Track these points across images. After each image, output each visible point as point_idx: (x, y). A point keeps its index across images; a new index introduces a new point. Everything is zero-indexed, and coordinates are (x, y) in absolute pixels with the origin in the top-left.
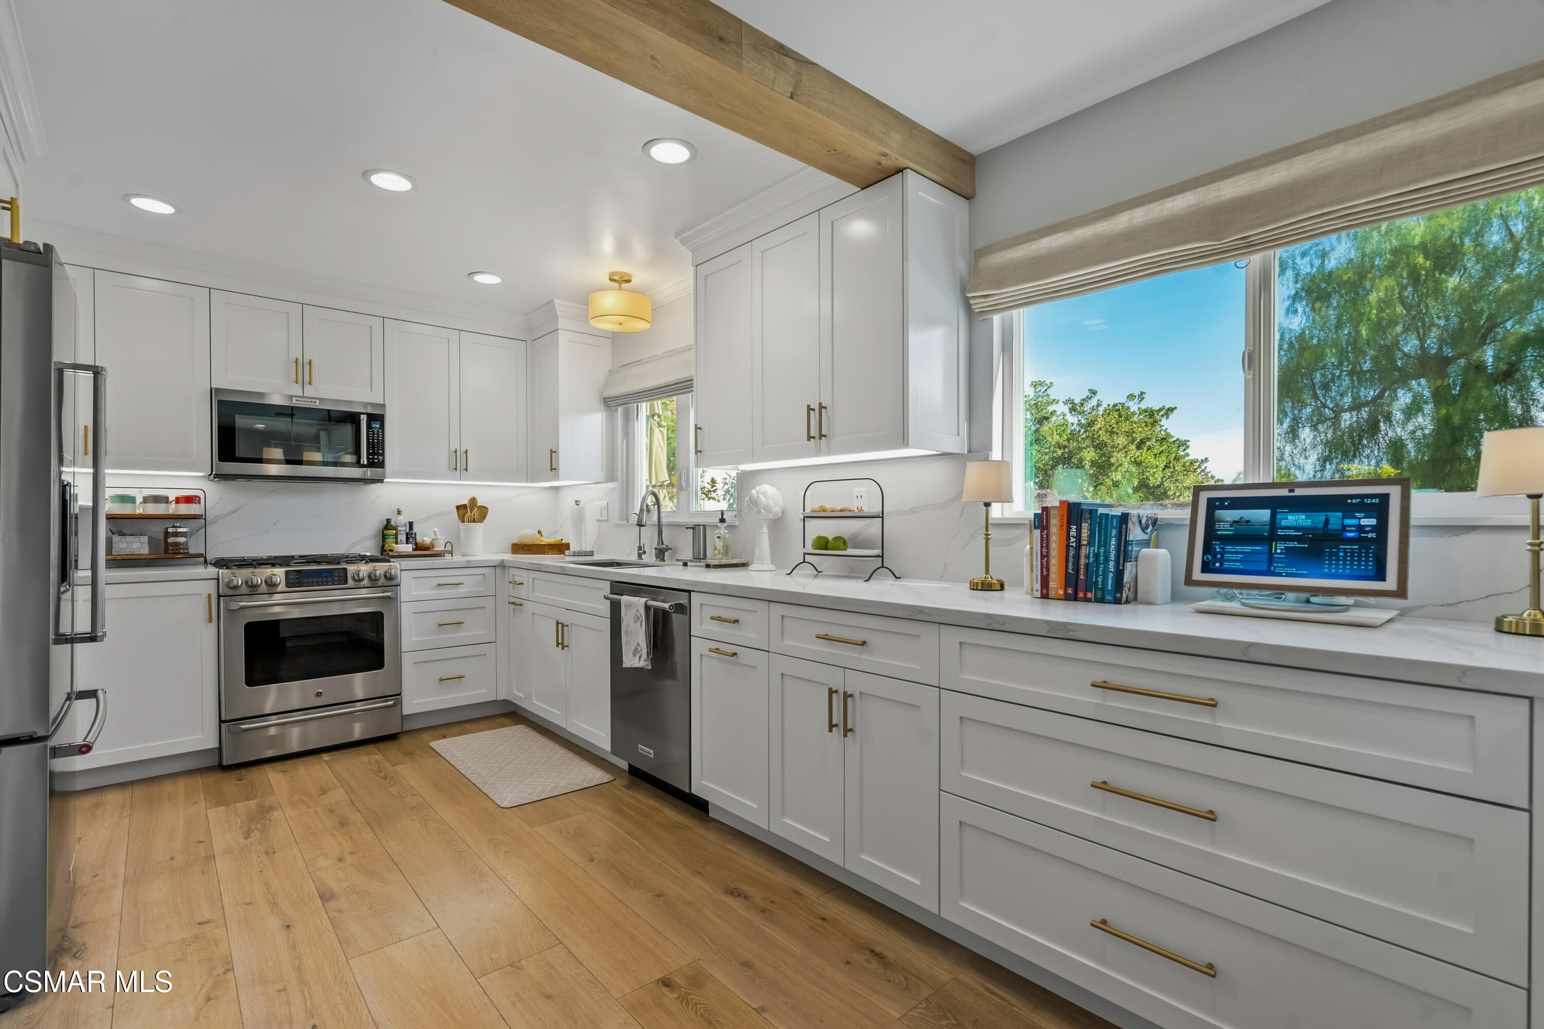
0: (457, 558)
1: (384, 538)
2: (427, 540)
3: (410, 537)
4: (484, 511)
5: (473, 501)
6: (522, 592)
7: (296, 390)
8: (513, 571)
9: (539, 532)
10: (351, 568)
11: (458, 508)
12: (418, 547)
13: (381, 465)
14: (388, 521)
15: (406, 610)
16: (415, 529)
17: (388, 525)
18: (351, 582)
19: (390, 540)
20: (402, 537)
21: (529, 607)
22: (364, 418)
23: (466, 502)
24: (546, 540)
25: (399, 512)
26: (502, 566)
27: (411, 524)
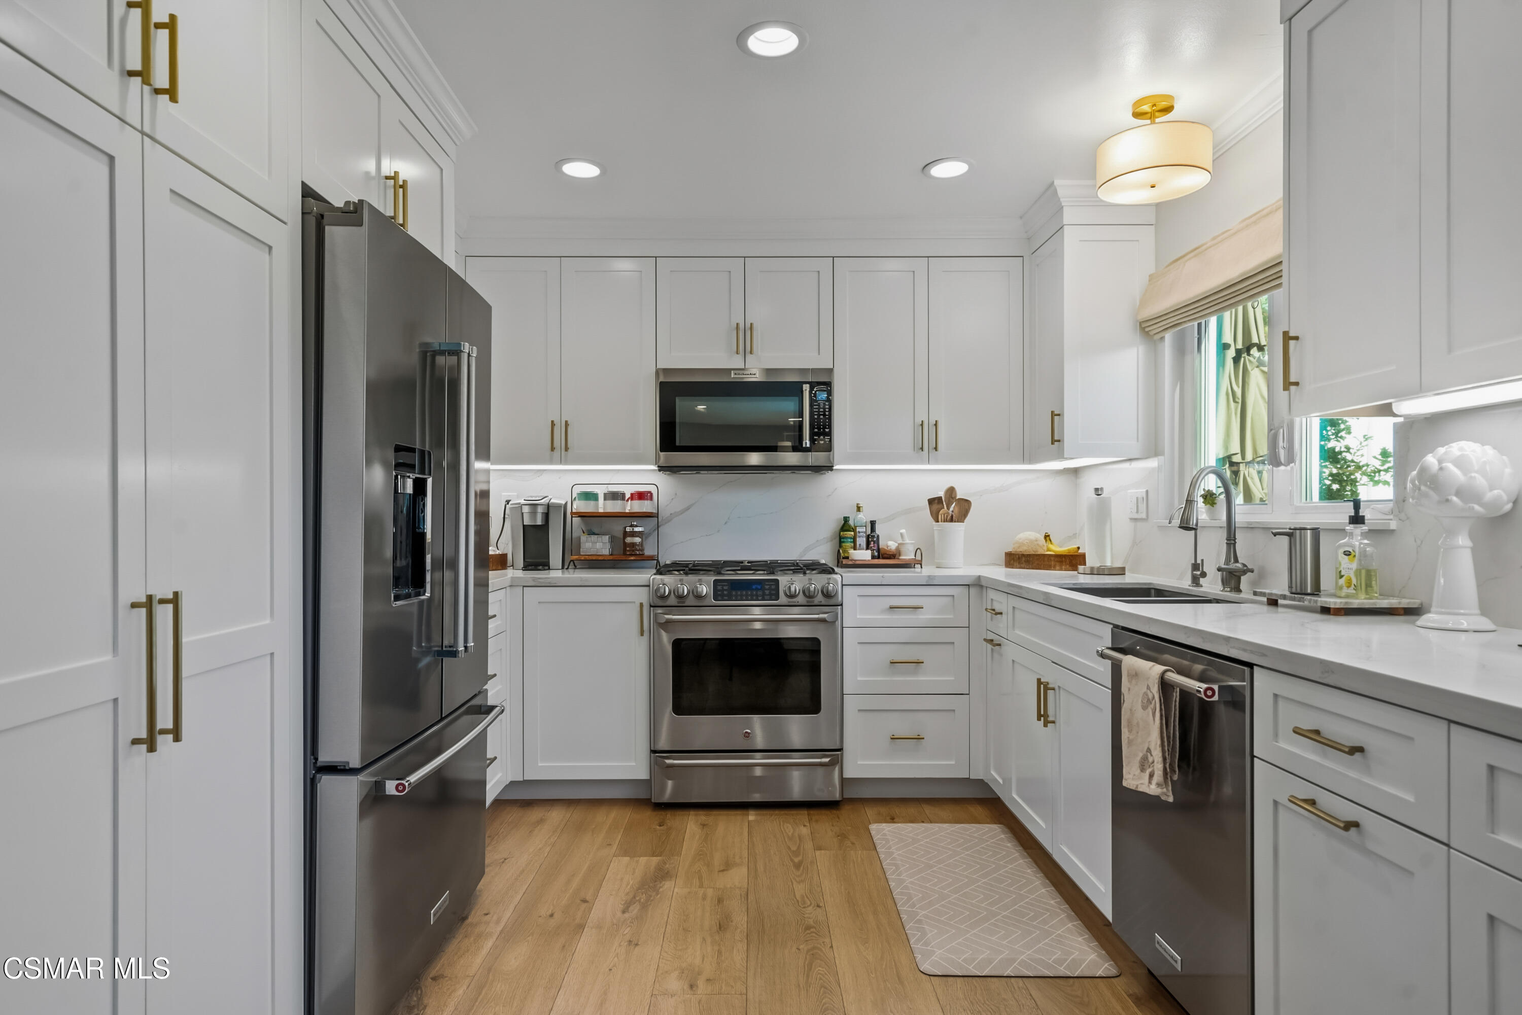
0: (927, 571)
1: (841, 540)
2: (892, 545)
3: (871, 540)
4: (965, 506)
5: (951, 491)
6: (1001, 626)
7: (736, 362)
8: (992, 594)
9: (1047, 537)
10: (784, 580)
11: (931, 501)
12: (881, 554)
13: (829, 448)
14: (846, 519)
15: (850, 638)
16: (879, 530)
17: (845, 525)
18: (783, 599)
19: (848, 544)
20: (861, 541)
21: (1010, 651)
22: (806, 387)
23: (941, 494)
24: (1056, 548)
25: (859, 509)
26: (978, 585)
27: (873, 523)
